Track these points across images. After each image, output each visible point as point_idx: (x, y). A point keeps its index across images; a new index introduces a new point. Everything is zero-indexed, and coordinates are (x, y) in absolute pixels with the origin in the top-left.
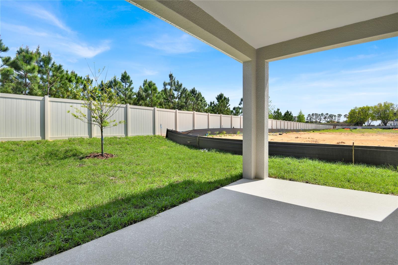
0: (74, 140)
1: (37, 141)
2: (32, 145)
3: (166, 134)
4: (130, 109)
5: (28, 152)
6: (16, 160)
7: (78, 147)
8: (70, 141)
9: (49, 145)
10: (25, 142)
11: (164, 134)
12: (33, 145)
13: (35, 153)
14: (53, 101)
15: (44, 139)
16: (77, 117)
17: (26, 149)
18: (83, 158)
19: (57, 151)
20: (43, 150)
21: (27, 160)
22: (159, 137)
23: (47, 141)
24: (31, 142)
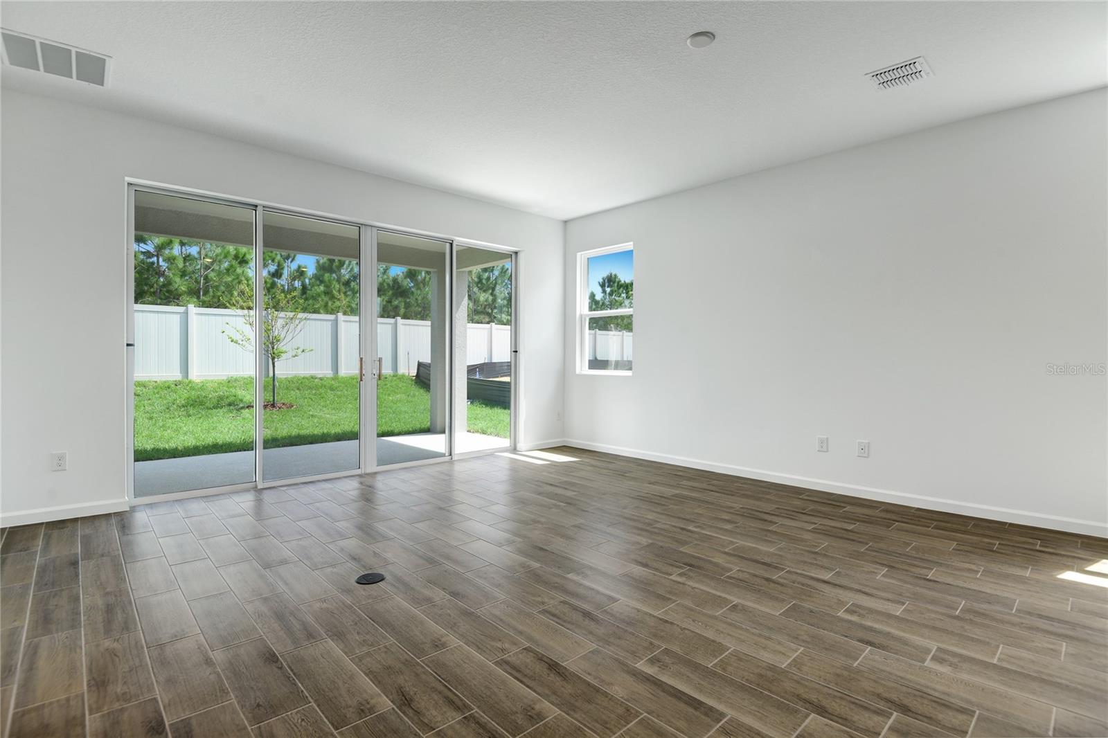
0: (236, 380)
1: (176, 381)
2: (167, 387)
3: (416, 371)
4: (343, 323)
5: (161, 398)
6: (142, 408)
7: (240, 393)
8: (229, 382)
9: (193, 389)
10: (156, 382)
11: (414, 372)
12: (169, 388)
13: (170, 399)
14: (201, 314)
15: (187, 378)
16: (236, 342)
17: (158, 393)
18: (242, 408)
19: (205, 397)
20: (182, 396)
21: (160, 408)
22: (402, 378)
23: (190, 382)
24: (165, 382)
